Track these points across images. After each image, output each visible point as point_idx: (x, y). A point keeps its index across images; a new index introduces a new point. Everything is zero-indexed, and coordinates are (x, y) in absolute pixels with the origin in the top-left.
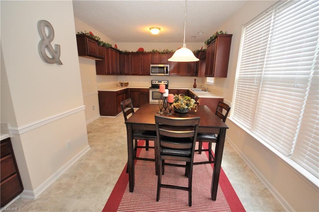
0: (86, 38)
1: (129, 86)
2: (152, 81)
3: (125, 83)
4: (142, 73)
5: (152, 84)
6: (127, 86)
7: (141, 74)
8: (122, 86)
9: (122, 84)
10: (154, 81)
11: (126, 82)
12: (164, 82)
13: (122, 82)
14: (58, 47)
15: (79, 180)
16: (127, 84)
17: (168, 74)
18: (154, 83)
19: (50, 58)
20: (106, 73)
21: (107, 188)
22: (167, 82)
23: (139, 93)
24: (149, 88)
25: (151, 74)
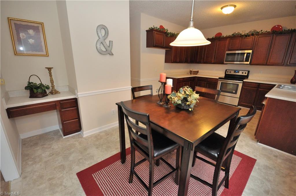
0: (154, 31)
1: (198, 75)
2: (226, 70)
3: (194, 72)
4: (215, 61)
5: (226, 74)
6: (196, 74)
7: (213, 62)
8: (191, 74)
9: (191, 72)
10: (229, 71)
11: (196, 70)
12: (243, 73)
13: (192, 70)
14: (111, 42)
15: (107, 138)
16: (198, 72)
17: (248, 63)
18: (229, 73)
19: (103, 51)
20: (172, 61)
21: (114, 151)
22: (247, 72)
23: (206, 82)
24: (218, 78)
25: (225, 62)
